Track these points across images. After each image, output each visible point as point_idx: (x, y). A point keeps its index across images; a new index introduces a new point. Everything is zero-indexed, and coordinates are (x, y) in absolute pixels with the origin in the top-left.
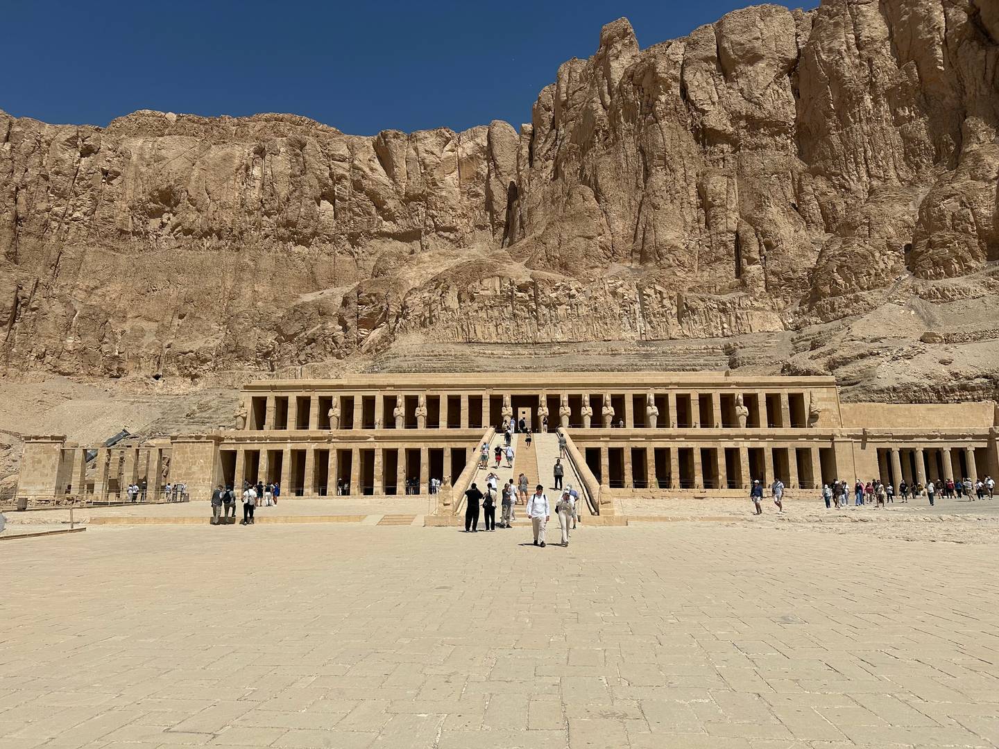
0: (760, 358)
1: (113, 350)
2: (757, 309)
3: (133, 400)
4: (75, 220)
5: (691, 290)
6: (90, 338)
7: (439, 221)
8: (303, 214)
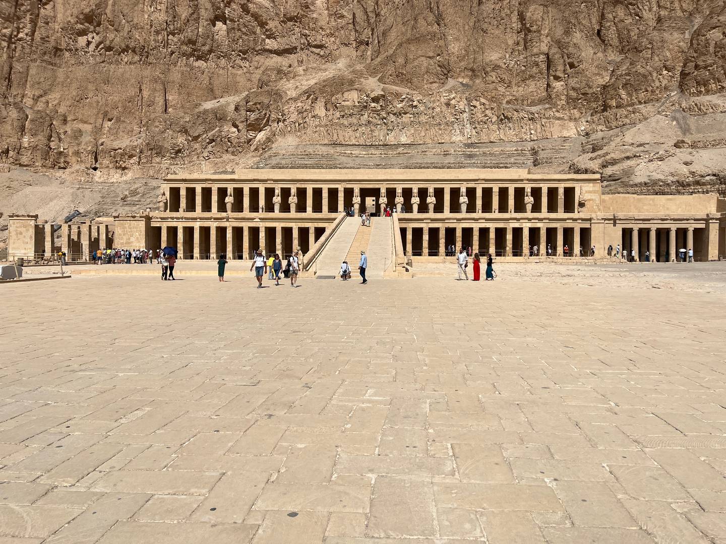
0: (556, 158)
1: (59, 147)
2: (559, 119)
3: (78, 186)
4: (20, 40)
5: (508, 102)
6: (40, 137)
7: (311, 39)
8: (200, 33)
